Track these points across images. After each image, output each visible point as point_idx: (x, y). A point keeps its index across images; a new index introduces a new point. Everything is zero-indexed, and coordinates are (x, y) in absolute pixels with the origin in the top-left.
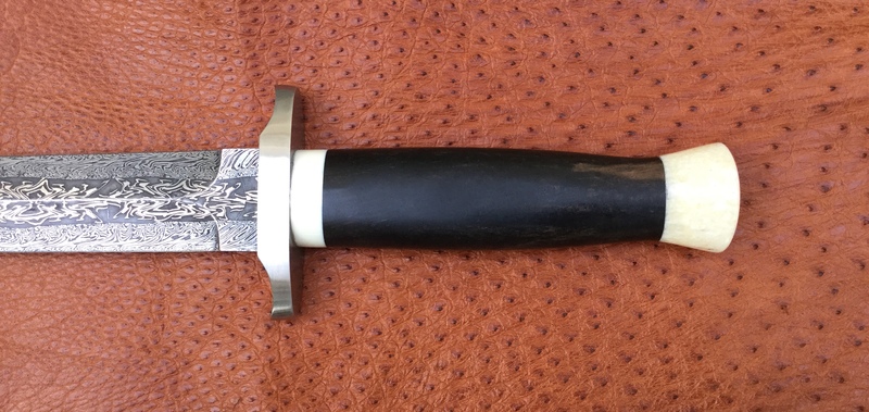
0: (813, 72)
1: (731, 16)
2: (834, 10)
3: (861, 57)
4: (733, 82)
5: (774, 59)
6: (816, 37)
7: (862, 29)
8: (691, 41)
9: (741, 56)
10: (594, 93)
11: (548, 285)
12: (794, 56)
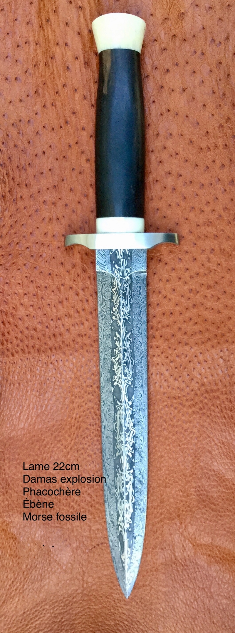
0: (68, 68)
1: (38, 108)
2: (37, 55)
3: (61, 43)
4: (71, 108)
5: (60, 87)
6: (51, 65)
7: (47, 42)
8: (50, 129)
9: (58, 104)
10: (74, 178)
11: (170, 205)
12: (59, 77)
